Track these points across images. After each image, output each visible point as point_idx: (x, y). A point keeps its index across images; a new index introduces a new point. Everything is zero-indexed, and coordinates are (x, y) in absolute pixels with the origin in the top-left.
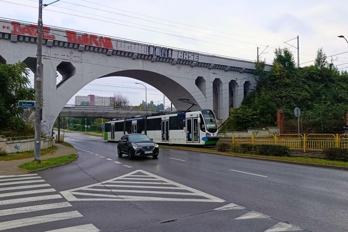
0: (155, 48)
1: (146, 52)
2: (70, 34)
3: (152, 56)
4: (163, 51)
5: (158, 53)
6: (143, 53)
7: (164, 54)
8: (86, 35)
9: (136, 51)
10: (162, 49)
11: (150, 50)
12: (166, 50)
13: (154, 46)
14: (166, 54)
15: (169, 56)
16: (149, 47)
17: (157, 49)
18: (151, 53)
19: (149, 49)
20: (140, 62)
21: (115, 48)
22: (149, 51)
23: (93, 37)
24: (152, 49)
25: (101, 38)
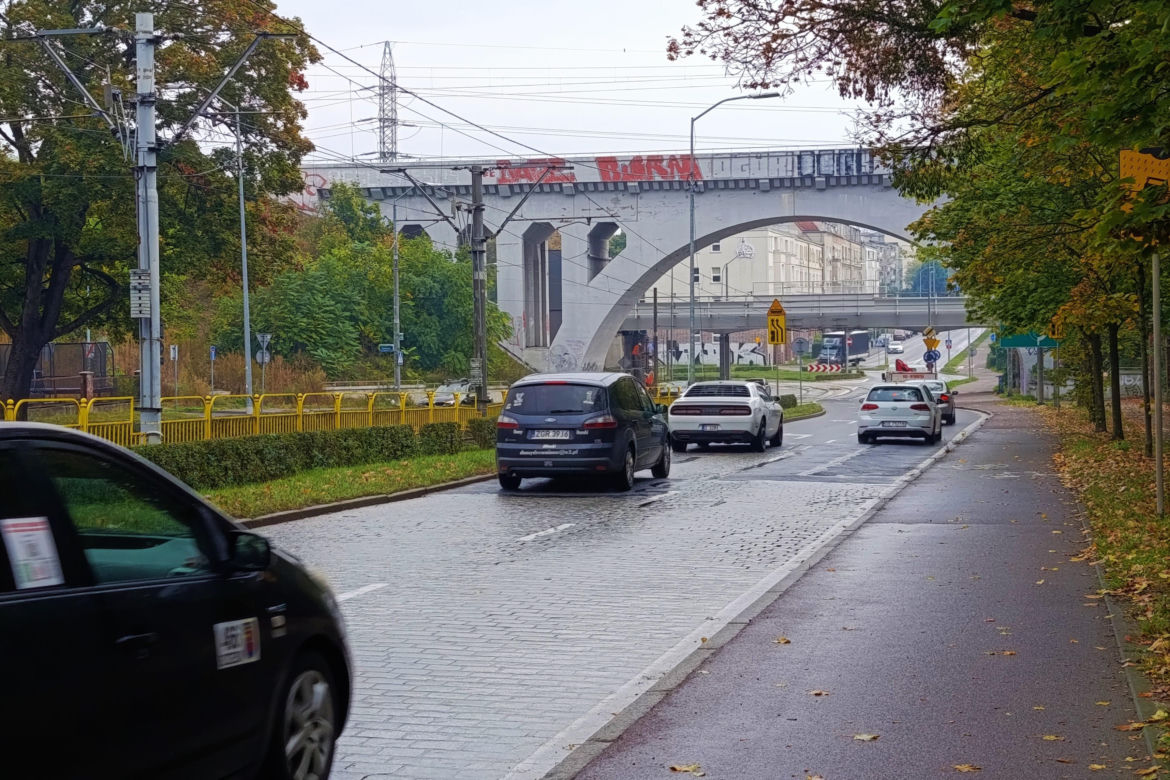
0: (819, 156)
1: (793, 171)
2: (606, 163)
3: (811, 176)
4: (843, 160)
5: (828, 166)
6: (782, 174)
7: (848, 168)
8: (637, 160)
9: (762, 172)
10: (840, 154)
11: (803, 165)
12: (852, 154)
13: (812, 152)
14: (854, 167)
15: (863, 170)
16: (800, 157)
17: (825, 160)
18: (808, 170)
19: (800, 163)
20: (786, 196)
21: (706, 175)
22: (799, 168)
23: (656, 160)
24: (808, 161)
25: (673, 158)
